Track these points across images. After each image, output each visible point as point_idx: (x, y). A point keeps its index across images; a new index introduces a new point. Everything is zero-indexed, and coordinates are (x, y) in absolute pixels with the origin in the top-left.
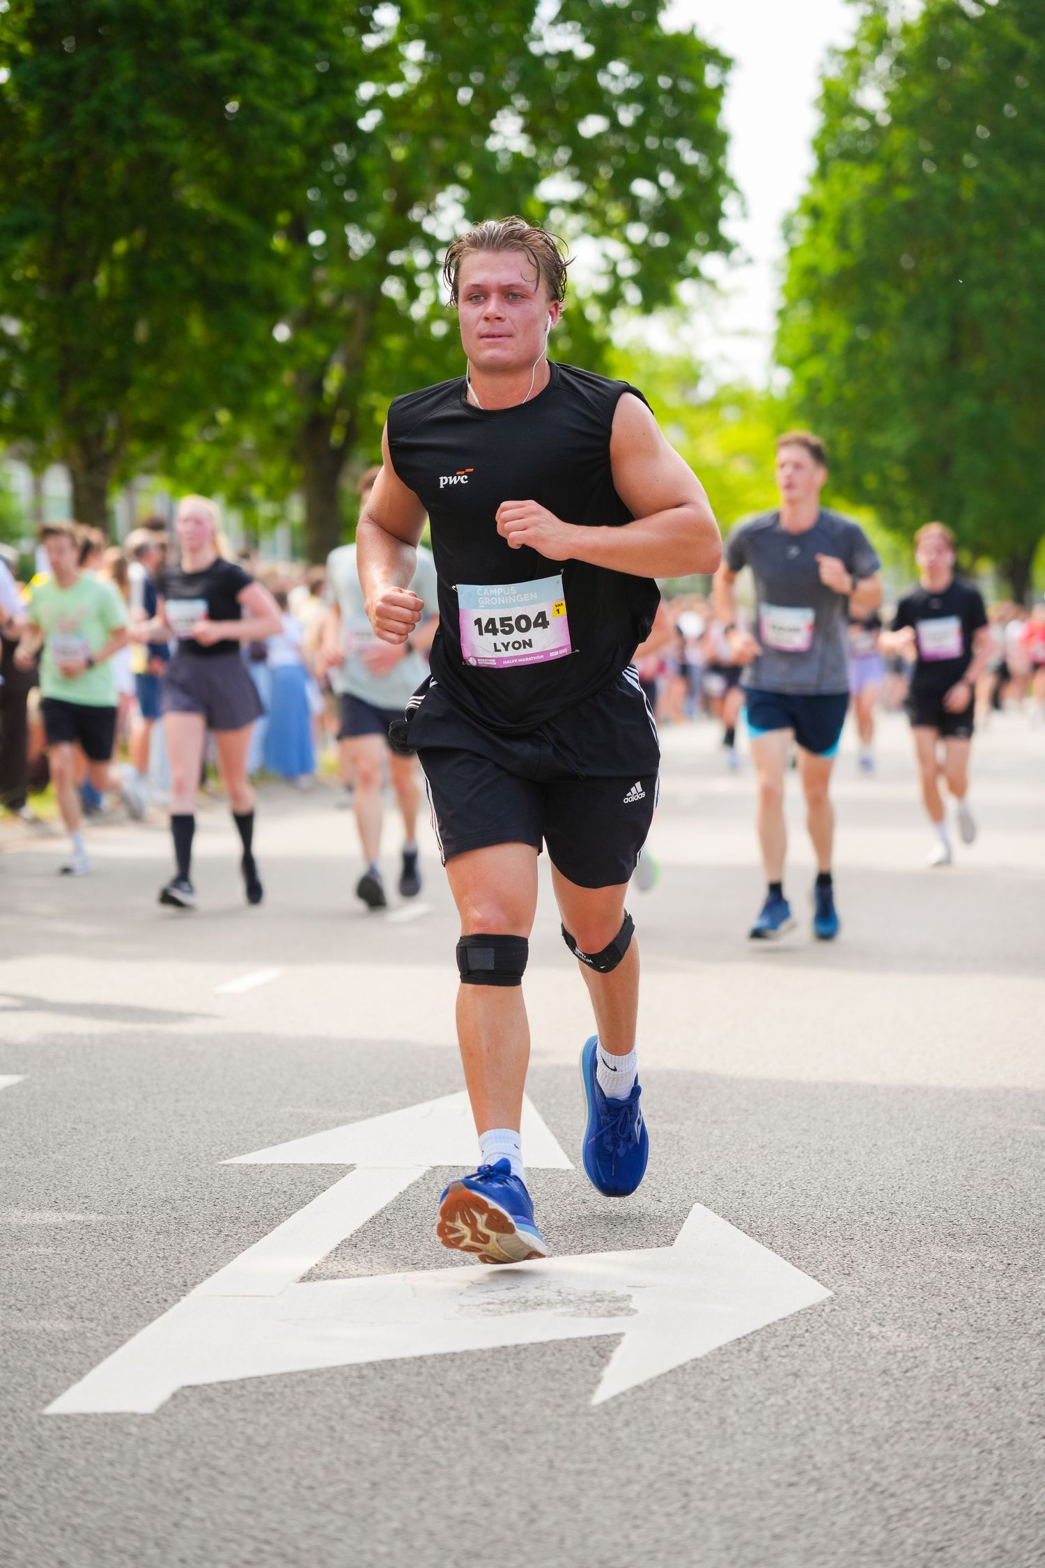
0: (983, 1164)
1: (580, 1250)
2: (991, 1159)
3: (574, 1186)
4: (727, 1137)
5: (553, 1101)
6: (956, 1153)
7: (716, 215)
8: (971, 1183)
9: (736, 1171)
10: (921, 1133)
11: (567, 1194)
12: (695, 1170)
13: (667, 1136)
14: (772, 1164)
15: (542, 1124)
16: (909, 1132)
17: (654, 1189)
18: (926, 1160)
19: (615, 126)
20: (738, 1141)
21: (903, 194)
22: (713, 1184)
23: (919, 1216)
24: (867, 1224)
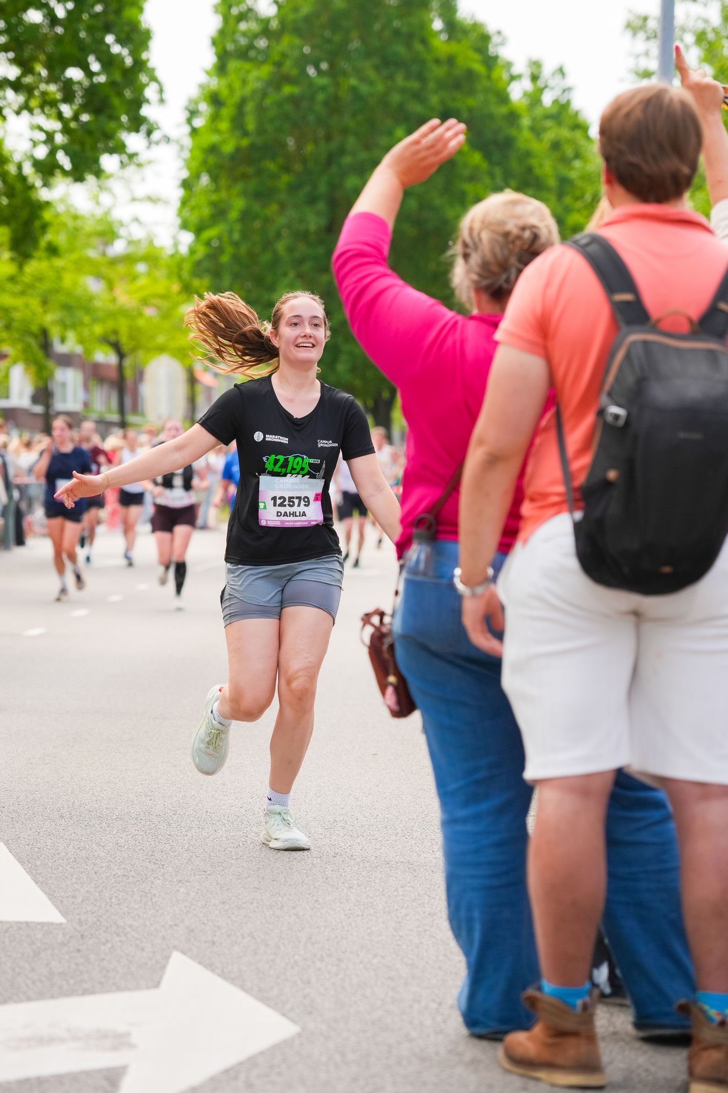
0: (408, 918)
2: (414, 913)
3: (68, 937)
4: (192, 894)
5: (38, 863)
6: (384, 908)
7: (138, 102)
8: (400, 933)
9: (204, 924)
10: (353, 891)
11: (63, 944)
12: (170, 923)
13: (141, 893)
14: (233, 917)
15: (32, 882)
16: (343, 890)
17: (137, 939)
18: (360, 914)
19: (53, 19)
20: (202, 898)
21: (288, 90)
22: (187, 935)
23: (362, 962)
24: (319, 969)
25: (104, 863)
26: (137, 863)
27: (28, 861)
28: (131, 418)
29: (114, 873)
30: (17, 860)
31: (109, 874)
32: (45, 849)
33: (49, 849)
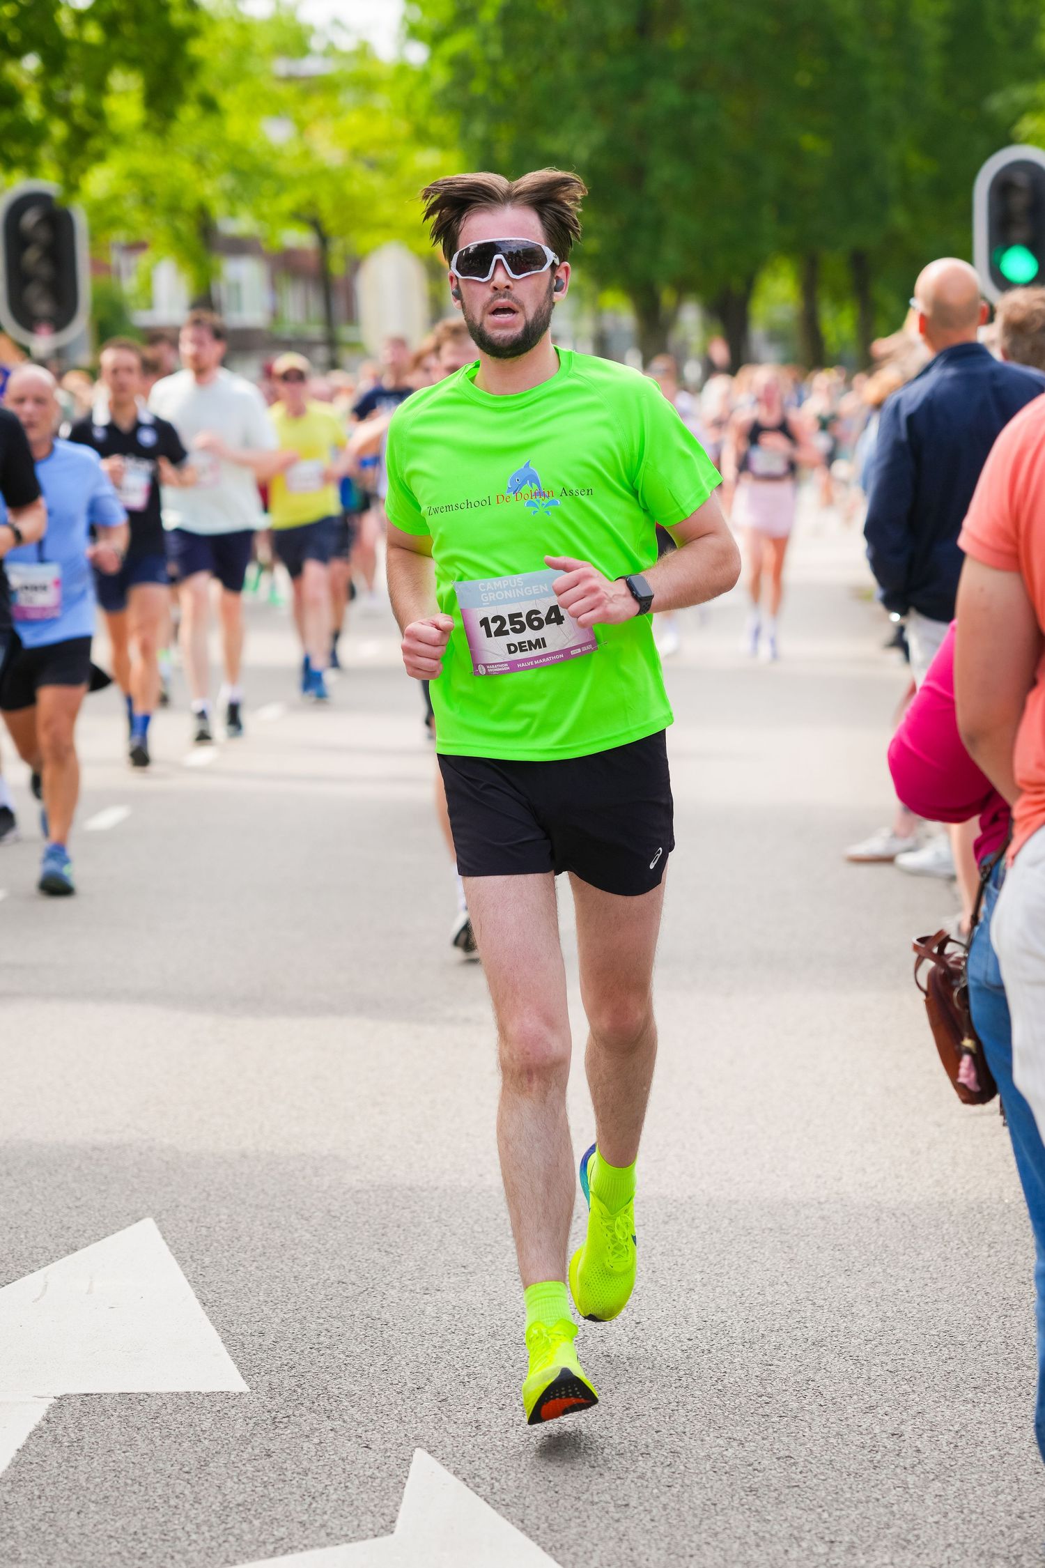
0: (780, 1353)
1: (271, 1548)
2: (789, 1342)
4: (445, 1317)
5: (207, 1260)
6: (744, 1333)
8: (769, 1389)
9: (464, 1384)
10: (695, 1297)
12: (409, 1385)
13: (365, 1321)
17: (359, 1423)
18: (707, 1348)
20: (459, 1325)
22: (436, 1409)
23: (708, 1457)
24: (642, 1477)
25: (309, 1256)
26: (360, 1253)
27: (191, 1257)
28: (345, 332)
29: (324, 1277)
30: (174, 1255)
31: (316, 1281)
32: (217, 1229)
33: (224, 1229)
